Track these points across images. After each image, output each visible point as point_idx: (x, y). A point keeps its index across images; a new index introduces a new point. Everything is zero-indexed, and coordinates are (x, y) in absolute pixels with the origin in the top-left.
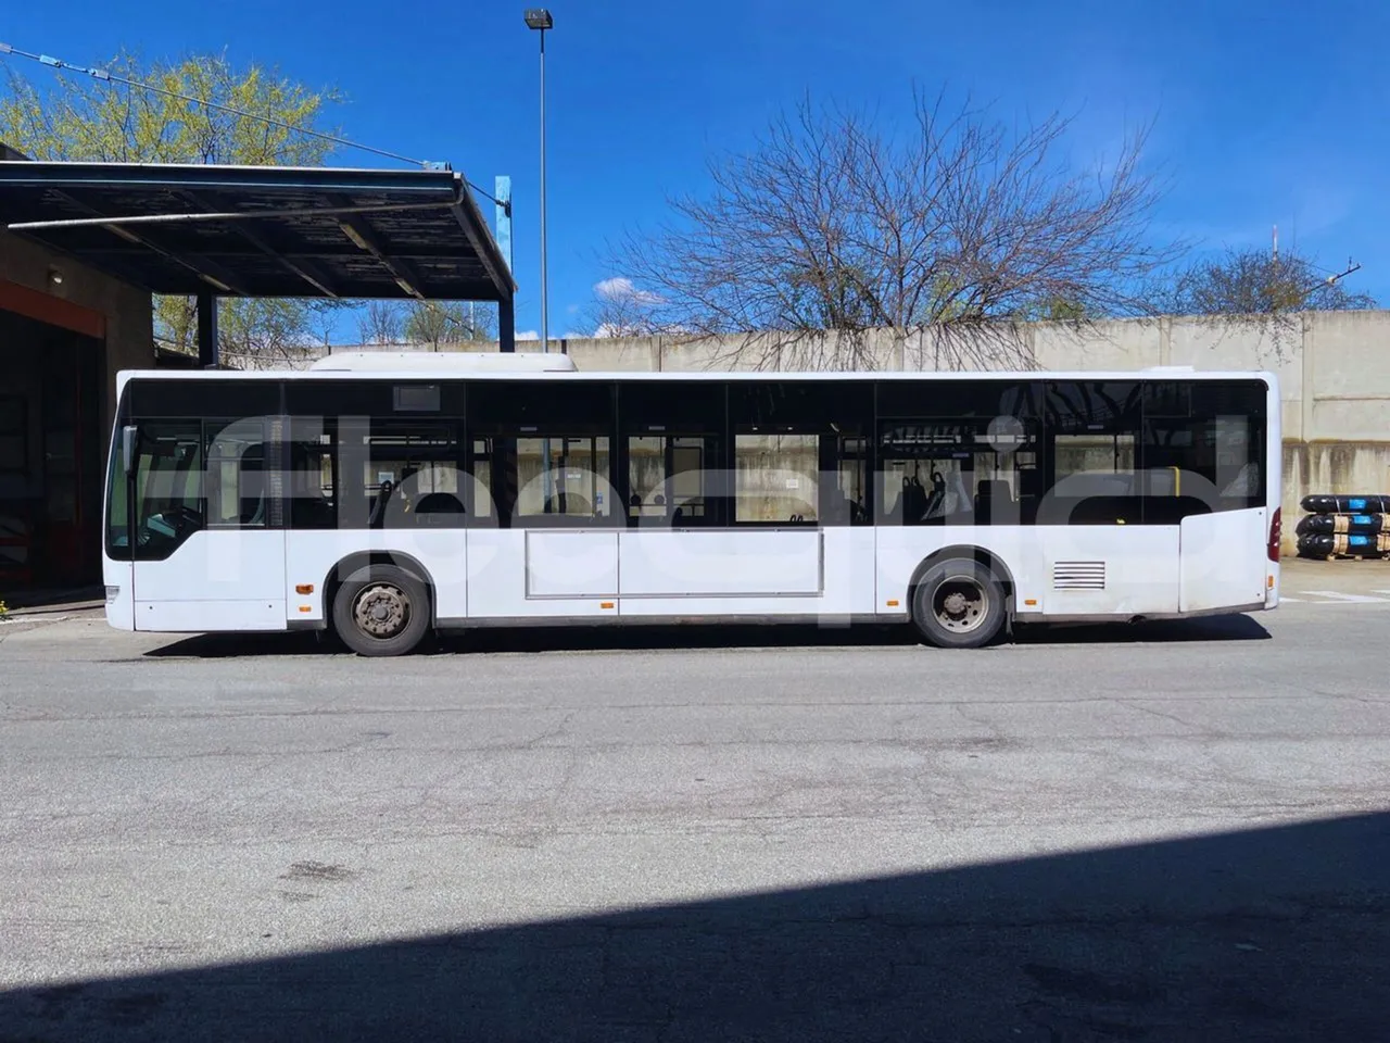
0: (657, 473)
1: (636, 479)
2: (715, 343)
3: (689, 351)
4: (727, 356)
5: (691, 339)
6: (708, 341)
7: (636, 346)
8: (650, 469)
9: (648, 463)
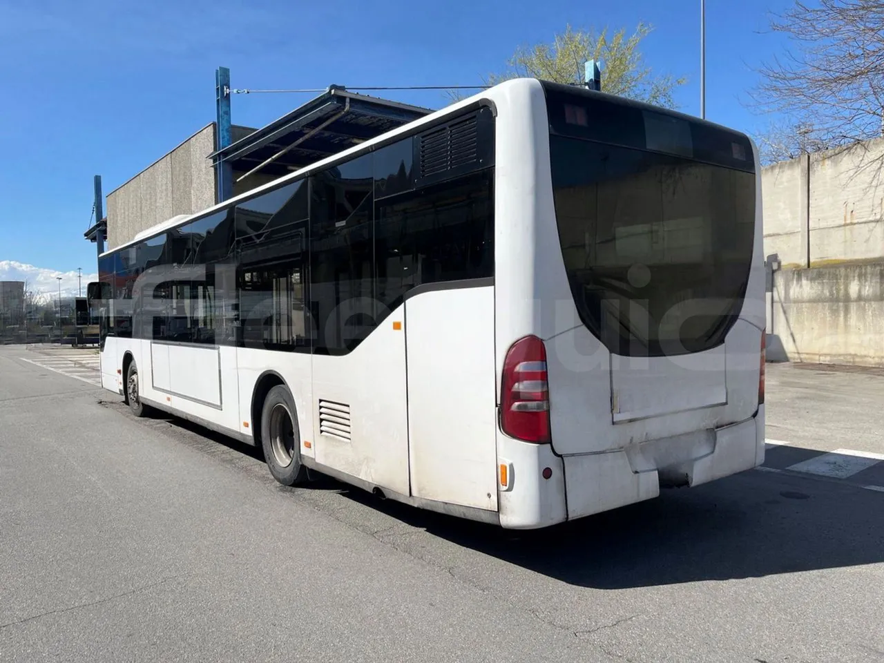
0: (801, 286)
1: (783, 292)
2: (860, 151)
3: (836, 164)
4: (874, 161)
5: (836, 152)
6: (852, 151)
7: (789, 169)
8: (795, 282)
9: (793, 278)
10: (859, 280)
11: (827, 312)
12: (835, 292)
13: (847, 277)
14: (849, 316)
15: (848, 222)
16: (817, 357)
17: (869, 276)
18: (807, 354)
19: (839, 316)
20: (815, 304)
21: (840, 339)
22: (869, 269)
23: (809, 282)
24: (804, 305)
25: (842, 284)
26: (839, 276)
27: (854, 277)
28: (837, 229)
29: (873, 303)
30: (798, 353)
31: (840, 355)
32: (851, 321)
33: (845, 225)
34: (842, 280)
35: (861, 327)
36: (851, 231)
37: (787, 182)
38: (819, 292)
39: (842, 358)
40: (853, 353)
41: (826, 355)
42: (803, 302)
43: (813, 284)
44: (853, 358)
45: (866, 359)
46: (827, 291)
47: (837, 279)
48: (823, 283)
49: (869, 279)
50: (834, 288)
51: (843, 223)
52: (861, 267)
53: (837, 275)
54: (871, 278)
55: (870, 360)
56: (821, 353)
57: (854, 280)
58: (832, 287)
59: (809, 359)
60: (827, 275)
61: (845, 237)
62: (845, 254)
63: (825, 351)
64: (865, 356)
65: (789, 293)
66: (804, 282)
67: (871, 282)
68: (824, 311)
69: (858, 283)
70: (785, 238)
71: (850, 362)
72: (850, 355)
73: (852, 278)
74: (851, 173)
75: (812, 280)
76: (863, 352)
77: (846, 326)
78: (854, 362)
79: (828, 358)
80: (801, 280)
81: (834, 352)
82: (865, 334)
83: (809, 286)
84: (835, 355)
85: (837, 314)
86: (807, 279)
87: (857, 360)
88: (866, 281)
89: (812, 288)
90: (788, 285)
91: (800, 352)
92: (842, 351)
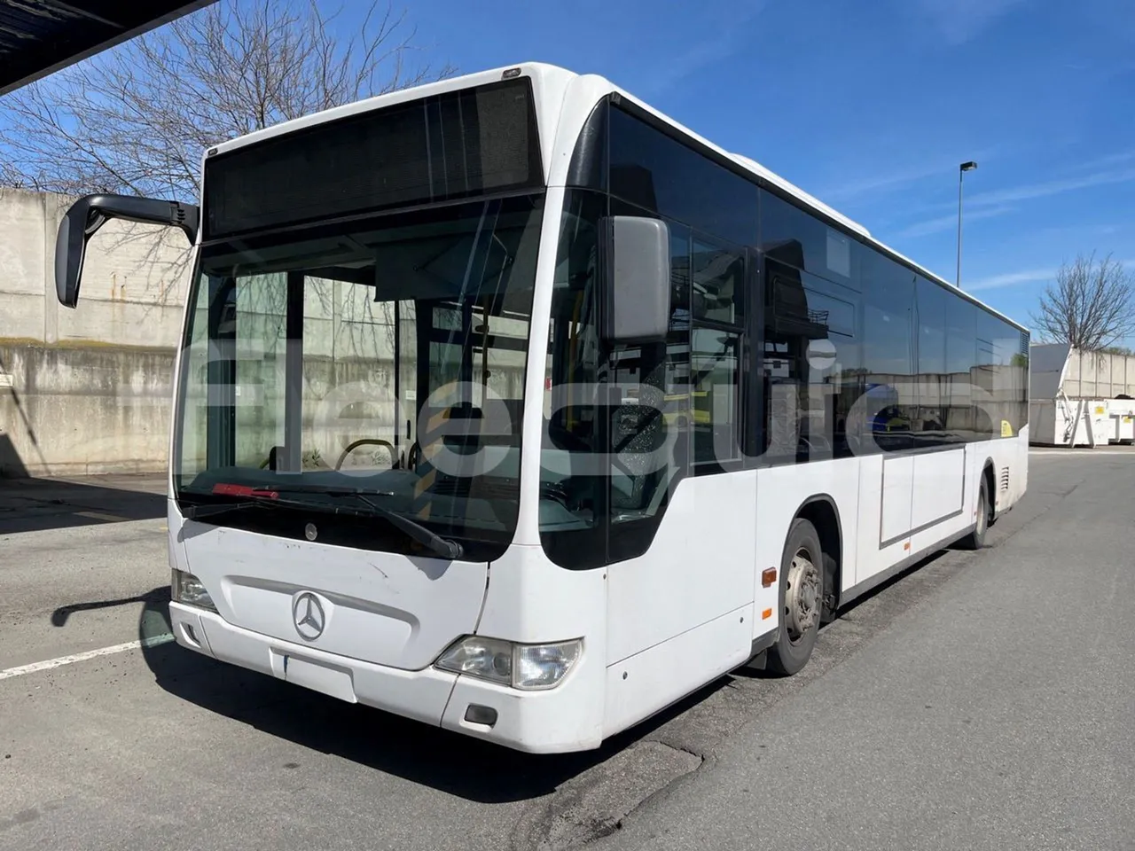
0: (56, 372)
7: (20, 202)
8: (45, 365)
9: (41, 361)
10: (145, 371)
11: (99, 409)
12: (110, 383)
13: (127, 366)
14: (131, 414)
15: (118, 297)
16: (84, 467)
17: (157, 368)
18: (67, 464)
19: (116, 413)
20: (79, 398)
21: (119, 441)
22: (157, 359)
23: (69, 367)
24: (61, 398)
25: (121, 374)
26: (116, 365)
27: (137, 367)
28: (101, 303)
29: (162, 399)
30: (45, 464)
31: (117, 462)
32: (134, 418)
33: (113, 301)
34: (121, 370)
35: (148, 426)
36: (122, 310)
37: (17, 220)
38: (86, 383)
39: (121, 465)
40: (136, 458)
41: (97, 463)
42: (59, 393)
43: (75, 370)
44: (137, 464)
45: (153, 464)
46: (99, 381)
47: (113, 367)
48: (92, 370)
49: (157, 371)
50: (109, 378)
51: (110, 297)
52: (146, 356)
53: (114, 362)
54: (160, 369)
55: (158, 463)
56: (90, 460)
57: (138, 370)
58: (105, 377)
59: (70, 470)
60: (99, 362)
61: (114, 316)
62: (113, 336)
63: (98, 458)
64: (153, 461)
65: (34, 380)
66: (61, 366)
67: (160, 375)
68: (95, 406)
69: (143, 375)
70: (13, 299)
71: (132, 469)
72: (133, 460)
73: (135, 368)
74: (120, 237)
75: (74, 364)
76: (150, 456)
77: (127, 426)
78: (137, 469)
79: (100, 468)
80: (56, 363)
81: (108, 459)
82: (152, 434)
83: (70, 372)
84: (111, 463)
85: (113, 411)
86: (66, 364)
87: (142, 465)
88: (153, 373)
89: (74, 375)
90: (33, 368)
91: (48, 462)
92: (121, 456)
